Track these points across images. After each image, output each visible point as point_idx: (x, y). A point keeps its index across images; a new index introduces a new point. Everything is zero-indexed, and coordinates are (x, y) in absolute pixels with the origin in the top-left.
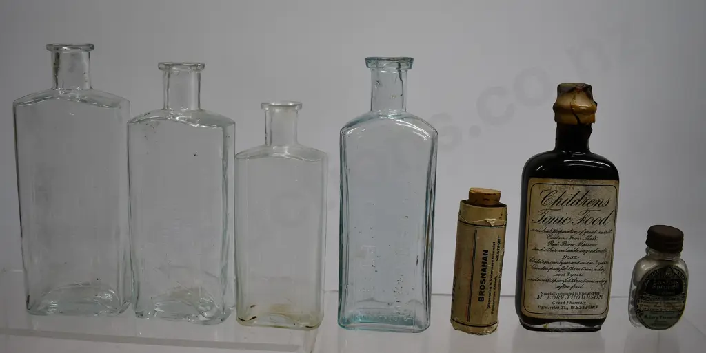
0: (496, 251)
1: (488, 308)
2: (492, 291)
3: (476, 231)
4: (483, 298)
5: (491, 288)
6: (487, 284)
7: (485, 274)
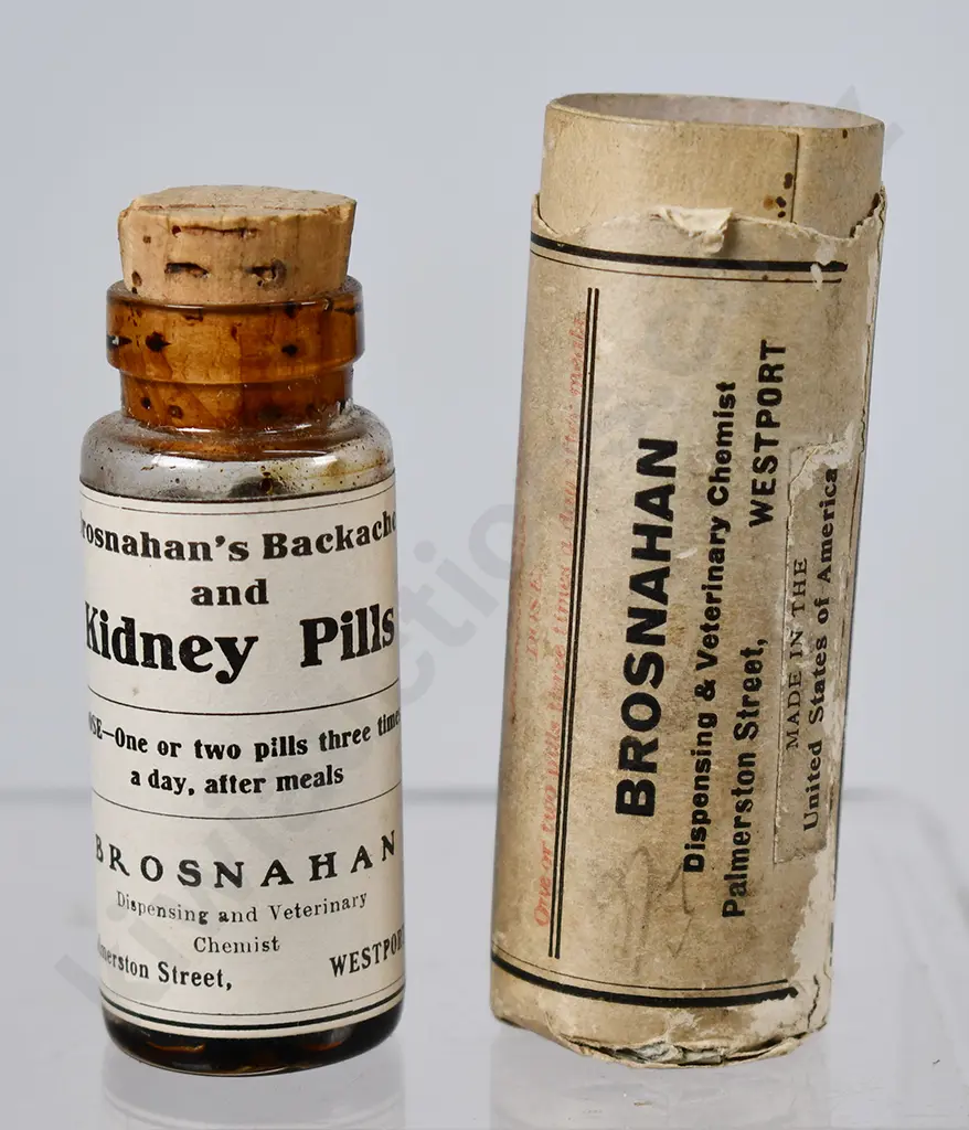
0: (742, 449)
1: (693, 864)
2: (724, 749)
3: (594, 296)
4: (649, 788)
5: (709, 720)
6: (673, 690)
7: (658, 618)
